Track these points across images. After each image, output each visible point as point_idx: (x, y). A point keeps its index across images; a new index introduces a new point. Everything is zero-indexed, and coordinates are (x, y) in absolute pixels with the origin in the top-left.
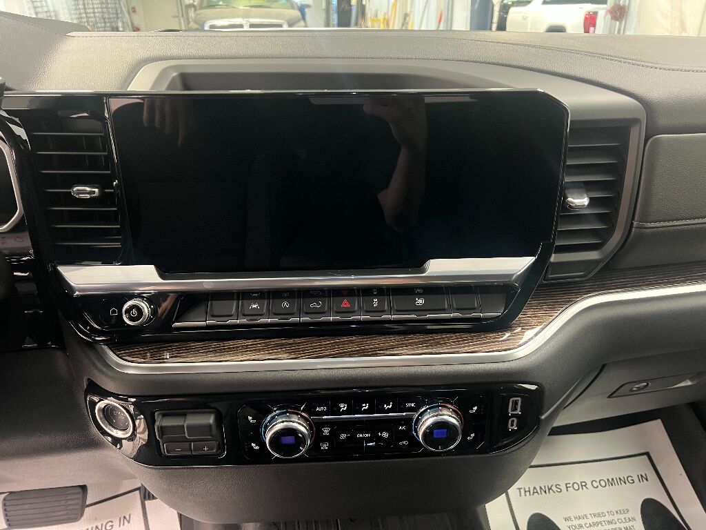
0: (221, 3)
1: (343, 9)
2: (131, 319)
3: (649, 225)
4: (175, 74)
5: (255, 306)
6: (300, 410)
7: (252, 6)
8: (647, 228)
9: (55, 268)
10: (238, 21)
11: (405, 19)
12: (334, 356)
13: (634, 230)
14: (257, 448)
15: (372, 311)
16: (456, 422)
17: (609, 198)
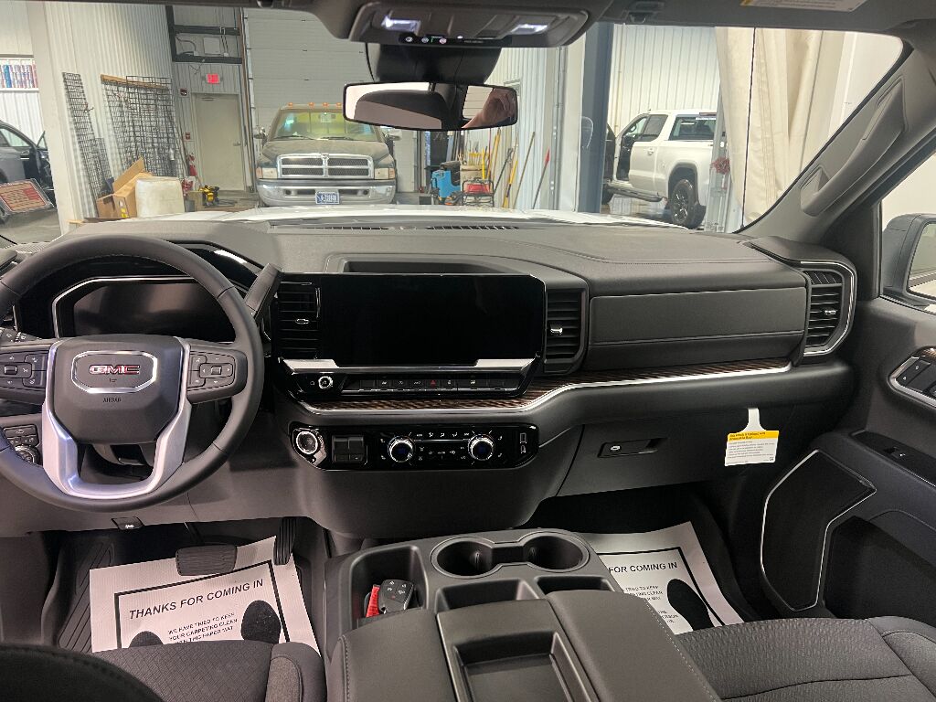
0: (295, 134)
1: (438, 139)
2: (324, 385)
3: (598, 343)
4: (346, 262)
5: (385, 383)
6: (407, 436)
7: (332, 138)
8: (597, 345)
9: (282, 361)
10: (315, 155)
11: (509, 155)
13: (589, 347)
14: (385, 458)
15: (448, 387)
16: (491, 443)
17: (574, 329)
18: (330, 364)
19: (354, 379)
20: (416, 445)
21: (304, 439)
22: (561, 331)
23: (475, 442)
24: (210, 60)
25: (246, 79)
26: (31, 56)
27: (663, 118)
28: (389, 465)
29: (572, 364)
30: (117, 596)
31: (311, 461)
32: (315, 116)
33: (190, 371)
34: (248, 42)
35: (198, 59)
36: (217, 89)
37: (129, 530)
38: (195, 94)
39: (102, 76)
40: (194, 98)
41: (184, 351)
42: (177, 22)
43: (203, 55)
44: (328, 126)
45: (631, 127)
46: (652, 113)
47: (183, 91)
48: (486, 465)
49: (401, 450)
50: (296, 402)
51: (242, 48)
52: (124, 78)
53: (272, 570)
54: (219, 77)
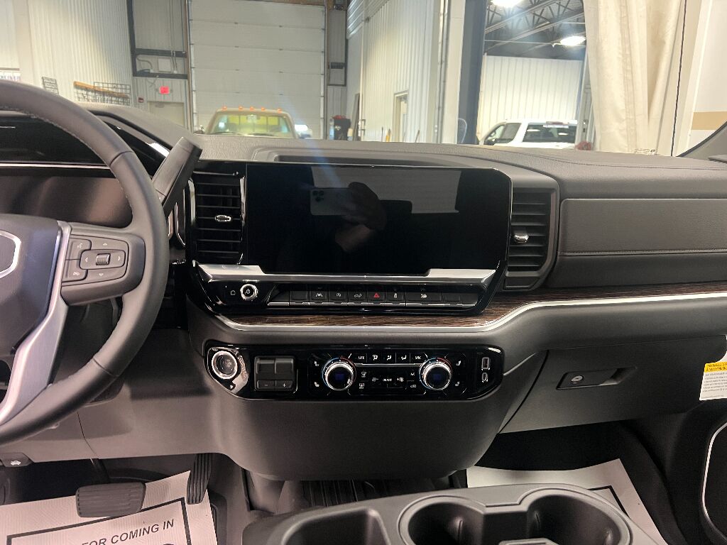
2: (246, 295)
3: (567, 254)
4: (276, 155)
5: (319, 295)
6: (347, 358)
7: (256, 134)
8: (566, 256)
9: (197, 265)
12: (370, 325)
13: (558, 257)
14: (318, 386)
15: (393, 300)
16: (448, 369)
17: (541, 237)
18: (255, 271)
19: (285, 289)
20: (358, 371)
21: (221, 360)
22: (526, 238)
23: (429, 367)
24: (163, 75)
25: (190, 92)
26: (18, 69)
27: (517, 126)
28: (323, 393)
29: (538, 278)
30: (9, 539)
31: (229, 388)
32: (243, 118)
33: (68, 260)
34: (192, 63)
35: (154, 75)
36: (167, 98)
37: (16, 468)
38: (151, 102)
39: (75, 83)
40: (148, 104)
41: (62, 235)
42: (138, 46)
43: (157, 72)
44: (254, 126)
45: (491, 133)
46: (508, 122)
47: (140, 99)
48: (440, 395)
49: (339, 375)
50: (212, 315)
51: (187, 67)
52: (93, 85)
53: (184, 509)
54: (169, 90)
